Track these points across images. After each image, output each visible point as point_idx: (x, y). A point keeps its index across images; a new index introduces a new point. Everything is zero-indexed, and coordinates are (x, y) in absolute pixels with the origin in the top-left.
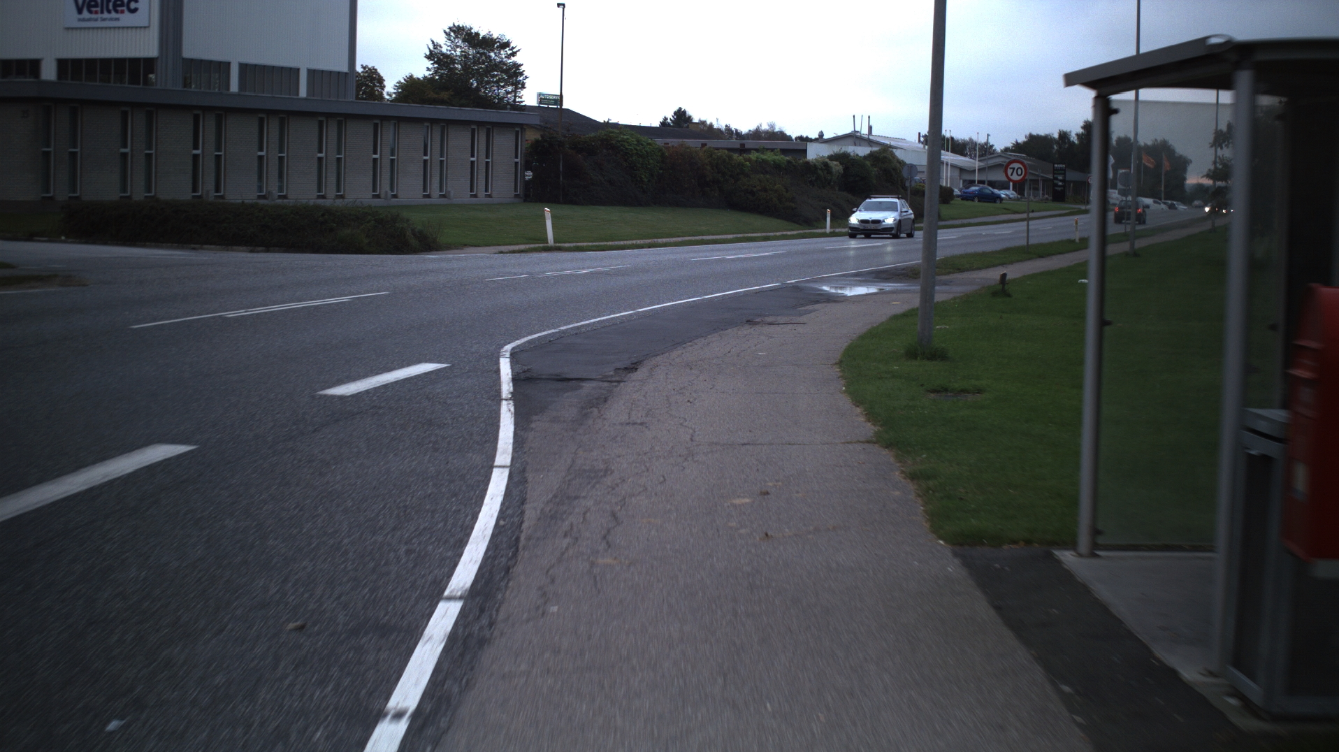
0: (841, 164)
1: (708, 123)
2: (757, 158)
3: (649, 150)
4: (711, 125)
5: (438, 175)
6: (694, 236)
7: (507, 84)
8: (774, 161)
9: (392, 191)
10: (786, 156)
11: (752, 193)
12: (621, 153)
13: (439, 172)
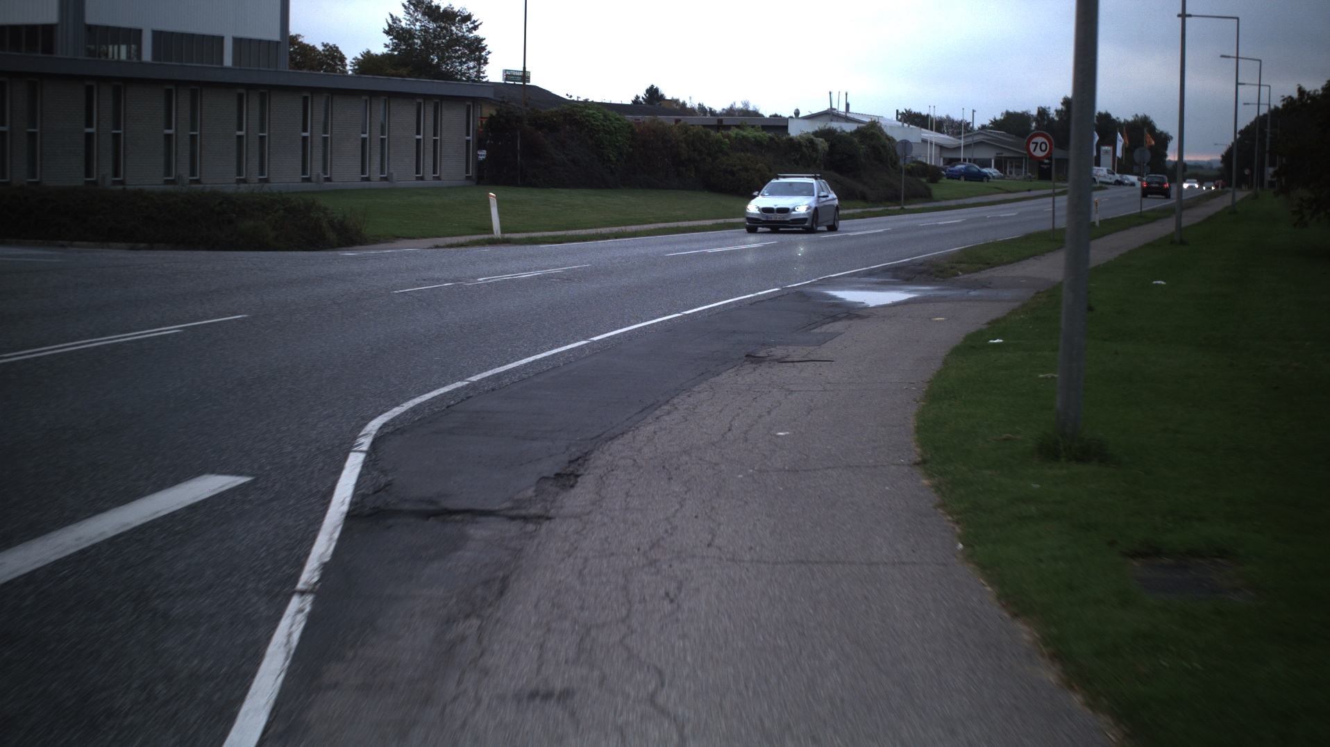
0: (826, 140)
1: (681, 101)
2: (737, 134)
3: (617, 126)
4: (684, 104)
5: (379, 156)
6: (667, 222)
7: (468, 60)
8: (755, 138)
9: (326, 174)
10: (768, 132)
11: (732, 173)
12: (586, 129)
13: (379, 151)
